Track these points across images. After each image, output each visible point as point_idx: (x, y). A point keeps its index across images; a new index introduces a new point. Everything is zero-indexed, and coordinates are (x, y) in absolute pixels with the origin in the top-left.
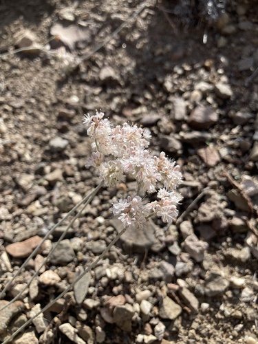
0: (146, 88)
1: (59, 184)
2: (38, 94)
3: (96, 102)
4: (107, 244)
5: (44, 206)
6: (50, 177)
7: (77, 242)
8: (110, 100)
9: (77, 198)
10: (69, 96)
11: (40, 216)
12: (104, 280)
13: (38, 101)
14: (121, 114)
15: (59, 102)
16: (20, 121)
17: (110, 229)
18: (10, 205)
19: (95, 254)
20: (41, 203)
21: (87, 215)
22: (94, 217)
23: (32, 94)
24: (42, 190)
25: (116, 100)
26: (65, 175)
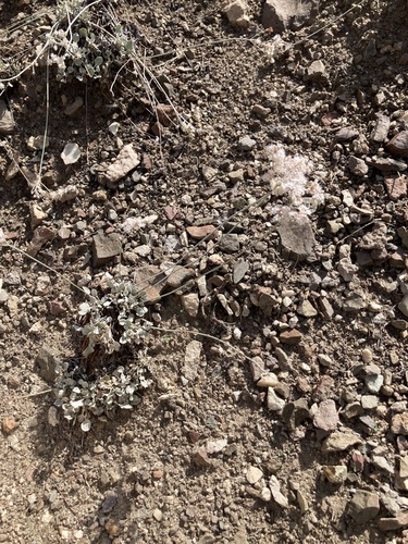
0: (356, 95)
1: (238, 183)
2: (236, 82)
3: (296, 101)
4: (269, 246)
5: (222, 201)
6: (232, 174)
7: (244, 238)
8: (310, 102)
9: (252, 200)
10: (268, 90)
11: (217, 209)
12: (259, 272)
13: (236, 89)
14: (318, 121)
15: (257, 94)
16: (213, 110)
17: (275, 234)
18: (194, 193)
19: (257, 251)
20: (220, 197)
21: (257, 217)
22: (264, 221)
23: (230, 80)
24: (223, 185)
25: (318, 103)
26: (246, 176)
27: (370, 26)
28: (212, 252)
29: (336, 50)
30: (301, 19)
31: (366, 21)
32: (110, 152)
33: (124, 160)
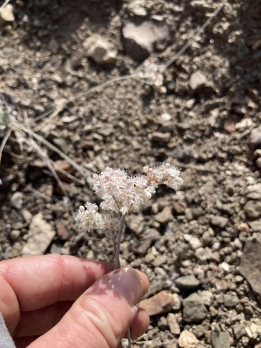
0: (247, 93)
1: (171, 225)
2: (124, 116)
3: (191, 117)
4: (239, 296)
5: (162, 253)
6: (161, 217)
7: (206, 297)
8: (206, 113)
9: (195, 242)
10: (159, 114)
11: (161, 266)
12: (245, 340)
13: (126, 123)
14: (222, 130)
15: (150, 122)
16: (113, 151)
17: (239, 278)
18: (126, 254)
19: (229, 308)
20: (158, 250)
21: (208, 261)
22: (217, 263)
23: (118, 116)
24: (154, 233)
25: (215, 113)
26: (175, 213)
27: (231, 29)
28: (177, 331)
29: (208, 59)
30: (163, 41)
31: (226, 26)
32: (19, 230)
33: (37, 237)
